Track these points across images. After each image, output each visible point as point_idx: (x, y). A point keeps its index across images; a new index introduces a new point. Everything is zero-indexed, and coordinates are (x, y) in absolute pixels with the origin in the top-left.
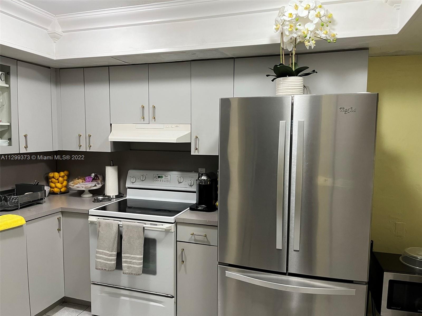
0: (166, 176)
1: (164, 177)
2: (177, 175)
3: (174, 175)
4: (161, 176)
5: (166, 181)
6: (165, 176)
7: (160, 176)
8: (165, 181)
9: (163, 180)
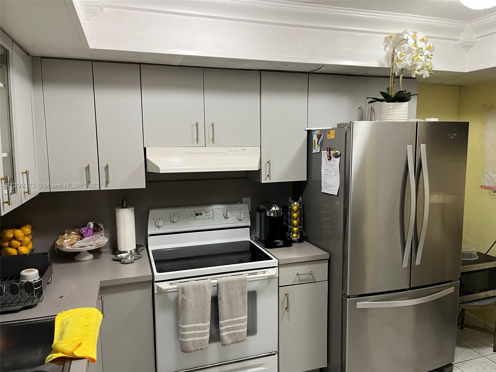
0: (207, 212)
1: (204, 214)
2: (222, 209)
3: (218, 209)
4: (200, 212)
5: (208, 219)
6: (205, 212)
7: (198, 214)
8: (206, 219)
9: (203, 218)
